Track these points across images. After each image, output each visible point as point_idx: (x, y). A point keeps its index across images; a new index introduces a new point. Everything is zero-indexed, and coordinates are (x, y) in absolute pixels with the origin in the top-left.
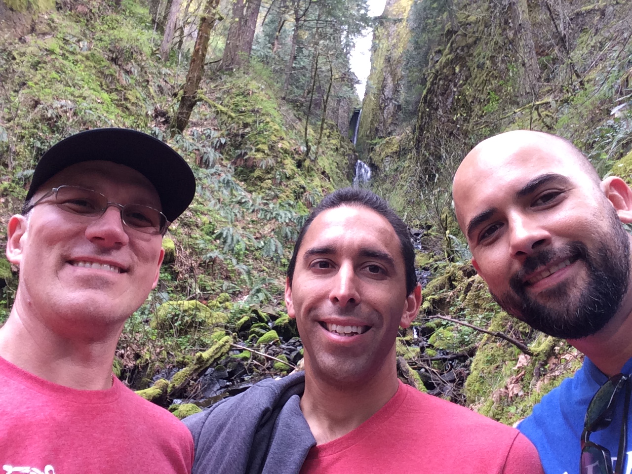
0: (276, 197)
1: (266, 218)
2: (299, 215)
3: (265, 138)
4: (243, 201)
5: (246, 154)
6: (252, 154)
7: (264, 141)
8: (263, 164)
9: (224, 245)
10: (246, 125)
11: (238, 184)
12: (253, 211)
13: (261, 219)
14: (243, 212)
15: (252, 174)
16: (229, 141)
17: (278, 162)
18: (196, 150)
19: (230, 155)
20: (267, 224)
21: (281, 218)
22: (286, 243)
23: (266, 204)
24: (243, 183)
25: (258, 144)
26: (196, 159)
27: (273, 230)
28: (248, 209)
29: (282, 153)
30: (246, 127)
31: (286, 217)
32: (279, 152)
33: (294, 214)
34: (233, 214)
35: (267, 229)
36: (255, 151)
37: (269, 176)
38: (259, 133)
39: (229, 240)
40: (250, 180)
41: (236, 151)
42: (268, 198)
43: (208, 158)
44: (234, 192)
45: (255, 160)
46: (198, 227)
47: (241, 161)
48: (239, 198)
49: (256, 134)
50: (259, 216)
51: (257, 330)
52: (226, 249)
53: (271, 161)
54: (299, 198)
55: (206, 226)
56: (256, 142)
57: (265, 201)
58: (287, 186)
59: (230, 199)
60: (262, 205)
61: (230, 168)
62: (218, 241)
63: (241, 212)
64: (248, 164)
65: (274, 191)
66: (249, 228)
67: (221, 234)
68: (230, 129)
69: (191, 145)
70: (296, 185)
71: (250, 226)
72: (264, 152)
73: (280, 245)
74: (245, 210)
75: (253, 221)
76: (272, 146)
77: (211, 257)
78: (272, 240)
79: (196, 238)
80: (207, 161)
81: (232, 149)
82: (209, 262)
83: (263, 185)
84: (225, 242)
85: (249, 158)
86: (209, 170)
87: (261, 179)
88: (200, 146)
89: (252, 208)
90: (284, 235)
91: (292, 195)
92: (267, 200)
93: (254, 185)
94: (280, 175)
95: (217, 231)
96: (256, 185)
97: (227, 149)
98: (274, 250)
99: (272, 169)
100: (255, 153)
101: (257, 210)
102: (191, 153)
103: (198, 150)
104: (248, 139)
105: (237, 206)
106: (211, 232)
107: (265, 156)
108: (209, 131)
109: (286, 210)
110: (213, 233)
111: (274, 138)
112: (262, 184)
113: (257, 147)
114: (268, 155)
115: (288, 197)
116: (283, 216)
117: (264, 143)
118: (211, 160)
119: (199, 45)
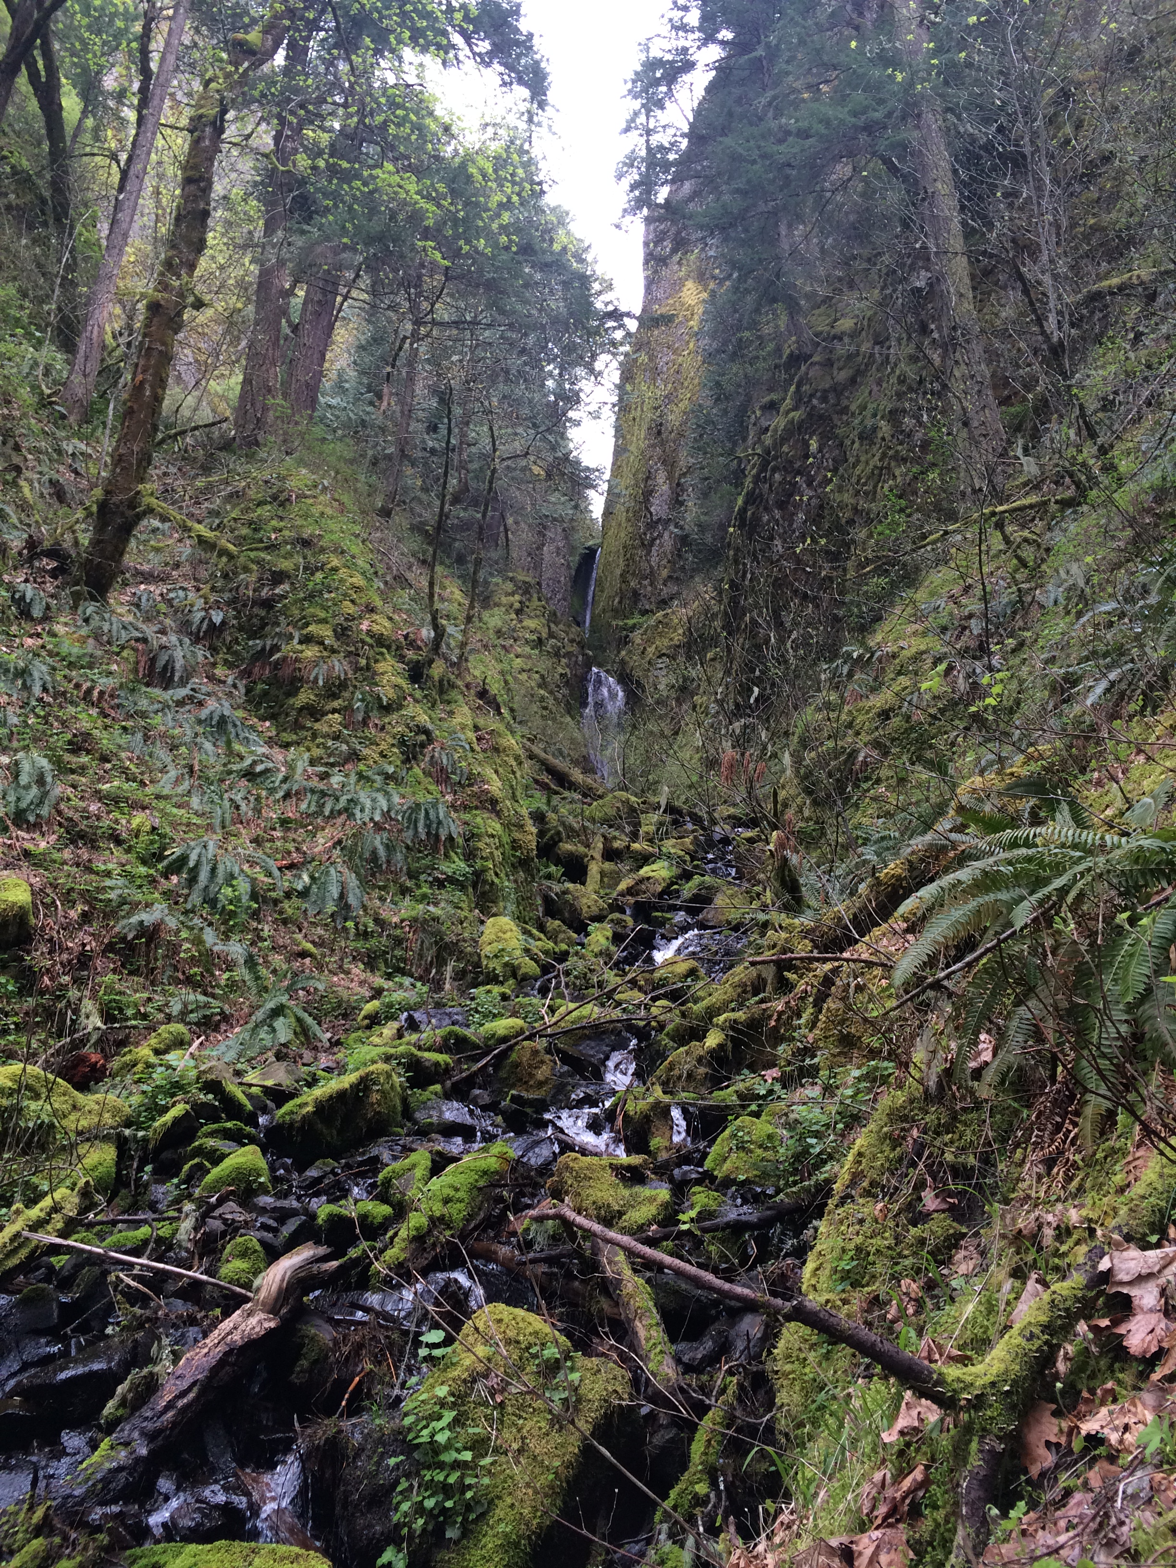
0: (354, 756)
1: (319, 812)
2: (409, 802)
3: (326, 609)
4: (259, 768)
5: (276, 648)
6: (291, 648)
7: (323, 614)
8: (320, 674)
9: (190, 887)
10: (278, 577)
11: (252, 727)
12: (287, 796)
13: (308, 816)
14: (258, 799)
15: (291, 701)
16: (235, 618)
17: (361, 669)
18: (137, 640)
19: (236, 653)
20: (323, 829)
21: (362, 810)
22: (373, 875)
23: (324, 776)
24: (268, 724)
25: (307, 625)
26: (137, 663)
27: (339, 842)
28: (272, 791)
29: (371, 646)
30: (281, 582)
31: (374, 809)
32: (363, 642)
33: (396, 799)
34: (227, 804)
35: (321, 841)
36: (301, 642)
37: (336, 704)
38: (310, 597)
39: (203, 875)
40: (287, 715)
41: (251, 643)
42: (332, 760)
43: (171, 661)
44: (237, 747)
45: (297, 665)
46: (118, 842)
47: (263, 668)
48: (248, 762)
49: (305, 599)
50: (303, 806)
51: (211, 1142)
52: (196, 899)
53: (339, 666)
54: (415, 758)
55: (144, 838)
56: (304, 618)
57: (323, 769)
58: (383, 728)
59: (225, 765)
60: (316, 779)
61: (235, 686)
62: (175, 879)
63: (252, 799)
64: (280, 673)
65: (347, 743)
66: (272, 840)
67: (183, 859)
68: (238, 587)
69: (124, 628)
70: (407, 726)
71: (278, 834)
72: (321, 643)
73: (352, 881)
74: (264, 793)
75: (284, 822)
76: (344, 629)
77: (141, 922)
78: (332, 871)
79: (108, 874)
80: (169, 666)
81: (242, 636)
82: (136, 937)
83: (321, 727)
84: (192, 880)
85: (285, 659)
86: (170, 692)
87: (314, 712)
88: (149, 630)
89: (285, 787)
90: (367, 855)
91: (395, 750)
92: (327, 764)
93: (297, 726)
94: (362, 700)
95: (174, 851)
96: (303, 728)
97: (229, 638)
98: (336, 896)
99: (343, 685)
100: (299, 647)
101: (297, 793)
102: (123, 648)
103: (145, 640)
104: (284, 611)
105: (244, 782)
106: (154, 854)
107: (325, 654)
108: (181, 593)
109: (378, 790)
110: (160, 857)
111: (349, 608)
112: (317, 726)
113: (304, 632)
114: (334, 651)
115: (385, 756)
116: (368, 804)
117: (324, 621)
118: (179, 664)
119: (144, 372)
